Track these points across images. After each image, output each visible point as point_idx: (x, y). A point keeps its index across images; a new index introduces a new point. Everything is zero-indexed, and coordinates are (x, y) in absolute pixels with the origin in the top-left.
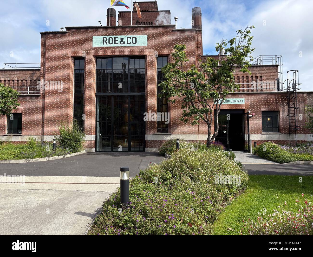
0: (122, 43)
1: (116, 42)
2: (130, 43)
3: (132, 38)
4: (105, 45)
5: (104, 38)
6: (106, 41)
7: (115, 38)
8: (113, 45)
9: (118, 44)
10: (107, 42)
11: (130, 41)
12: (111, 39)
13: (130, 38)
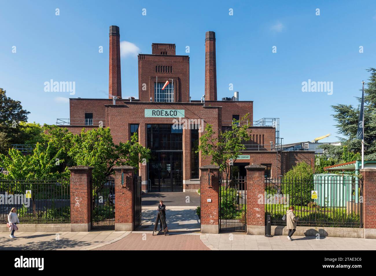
0: (166, 115)
1: (162, 114)
2: (173, 115)
3: (173, 111)
4: (154, 116)
5: (153, 111)
6: (154, 113)
7: (161, 111)
8: (160, 116)
9: (163, 115)
10: (156, 113)
11: (172, 113)
12: (158, 112)
13: (172, 111)
